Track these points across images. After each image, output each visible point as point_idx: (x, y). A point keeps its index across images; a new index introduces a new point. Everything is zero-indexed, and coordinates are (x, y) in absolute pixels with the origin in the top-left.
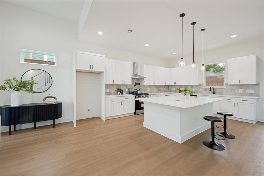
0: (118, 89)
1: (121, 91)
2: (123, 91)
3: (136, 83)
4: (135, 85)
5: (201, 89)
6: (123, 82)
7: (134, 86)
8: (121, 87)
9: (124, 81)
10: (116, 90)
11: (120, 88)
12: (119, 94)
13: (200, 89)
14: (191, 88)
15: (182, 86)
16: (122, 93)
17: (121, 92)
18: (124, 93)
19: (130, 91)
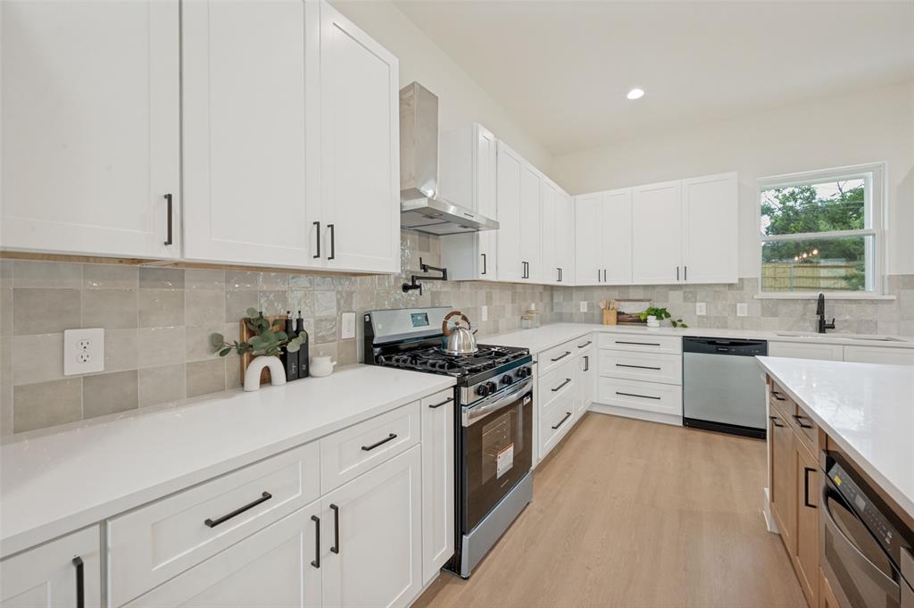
0: (254, 326)
1: (293, 347)
2: (311, 339)
3: (424, 268)
4: (413, 279)
5: (745, 305)
6: (324, 235)
7: (406, 288)
8: (282, 296)
9: (325, 233)
10: (217, 344)
11: (272, 311)
12: (266, 379)
13: (738, 305)
14: (685, 299)
15: (631, 290)
16: (298, 367)
17: (284, 359)
18: (321, 364)
19: (382, 334)
